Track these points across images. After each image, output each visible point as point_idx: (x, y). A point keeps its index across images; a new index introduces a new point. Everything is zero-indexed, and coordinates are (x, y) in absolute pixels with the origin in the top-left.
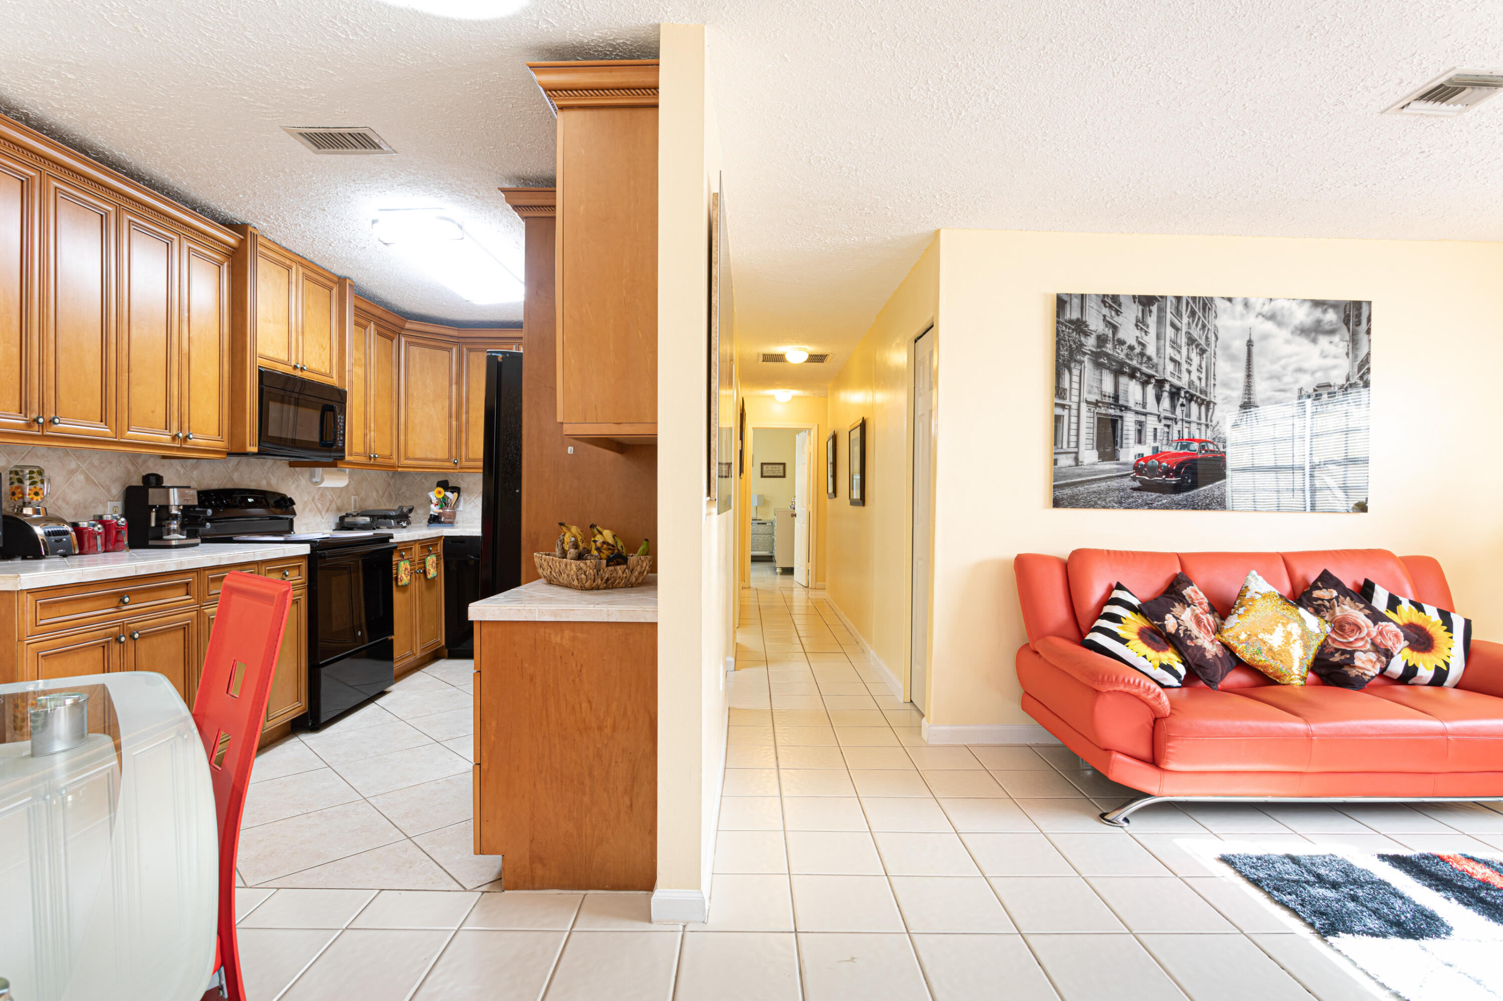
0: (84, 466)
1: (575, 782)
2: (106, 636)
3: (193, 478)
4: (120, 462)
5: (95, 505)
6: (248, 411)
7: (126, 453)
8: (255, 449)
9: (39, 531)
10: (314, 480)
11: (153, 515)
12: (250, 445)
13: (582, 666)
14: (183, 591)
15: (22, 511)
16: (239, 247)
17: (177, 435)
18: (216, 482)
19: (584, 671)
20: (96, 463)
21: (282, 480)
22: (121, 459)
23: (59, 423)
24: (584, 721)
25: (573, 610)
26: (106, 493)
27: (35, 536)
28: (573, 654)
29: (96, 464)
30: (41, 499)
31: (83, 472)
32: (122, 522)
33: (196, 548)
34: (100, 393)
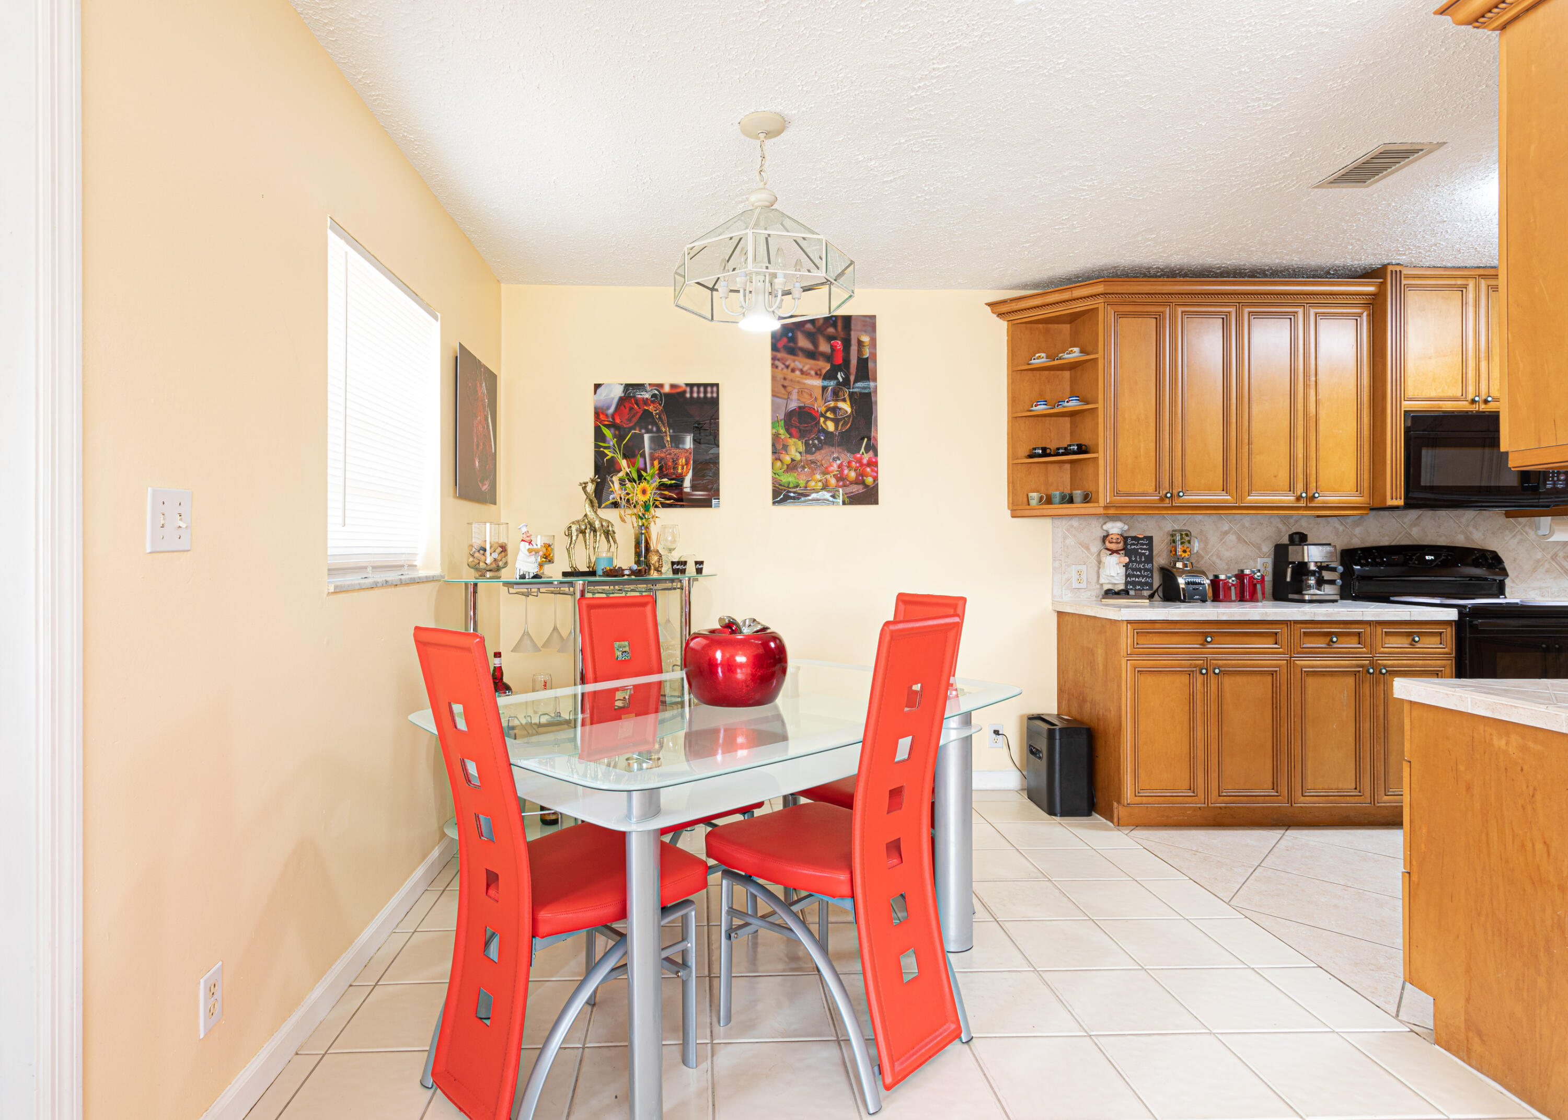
0: (1236, 528)
1: (1525, 950)
2: (1190, 666)
3: (1355, 535)
4: (1271, 523)
5: (1246, 561)
6: (1389, 462)
7: (1278, 515)
8: (1401, 502)
9: (1181, 581)
10: (1540, 533)
11: (1289, 571)
12: (1392, 499)
13: (1535, 789)
14: (1272, 640)
15: (1175, 565)
16: (1380, 291)
17: (1301, 496)
18: (1387, 538)
19: (1538, 797)
20: (1247, 524)
21: (1493, 533)
22: (1272, 520)
23: (1183, 495)
24: (1538, 867)
25: (1516, 707)
26: (1257, 551)
27: (1178, 585)
28: (1522, 770)
29: (1247, 526)
30: (1188, 555)
31: (1235, 533)
32: (1258, 576)
33: (1335, 603)
34: (1222, 467)
